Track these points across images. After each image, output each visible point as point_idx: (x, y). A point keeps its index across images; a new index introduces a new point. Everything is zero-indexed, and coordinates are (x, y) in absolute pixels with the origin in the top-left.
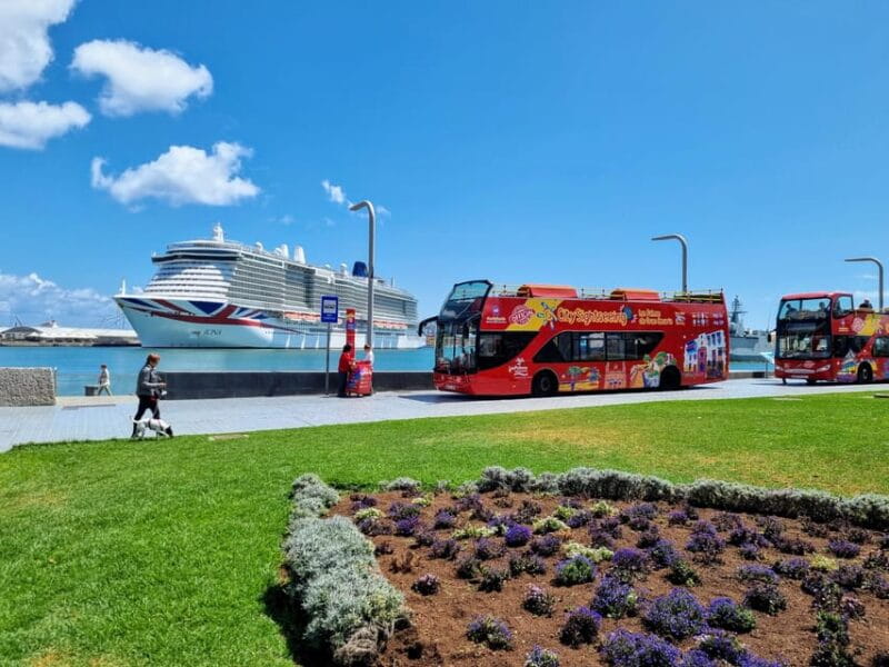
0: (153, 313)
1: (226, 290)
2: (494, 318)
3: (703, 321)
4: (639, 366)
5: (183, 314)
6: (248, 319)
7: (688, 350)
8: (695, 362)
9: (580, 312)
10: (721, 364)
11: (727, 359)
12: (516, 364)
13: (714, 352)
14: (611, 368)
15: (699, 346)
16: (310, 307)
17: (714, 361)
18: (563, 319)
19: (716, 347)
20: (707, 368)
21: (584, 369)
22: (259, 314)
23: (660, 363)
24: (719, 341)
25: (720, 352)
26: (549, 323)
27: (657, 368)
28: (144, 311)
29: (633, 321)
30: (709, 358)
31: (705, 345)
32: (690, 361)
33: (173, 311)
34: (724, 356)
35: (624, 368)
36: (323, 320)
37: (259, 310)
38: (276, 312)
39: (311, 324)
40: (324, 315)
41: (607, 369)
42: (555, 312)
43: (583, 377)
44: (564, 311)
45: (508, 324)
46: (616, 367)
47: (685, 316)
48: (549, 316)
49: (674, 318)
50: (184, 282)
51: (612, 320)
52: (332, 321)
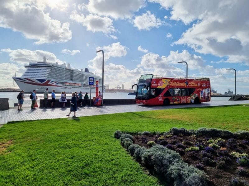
0: (25, 82)
1: (47, 76)
2: (154, 84)
3: (205, 85)
4: (189, 97)
5: (34, 83)
6: (54, 84)
7: (201, 93)
8: (203, 96)
9: (175, 83)
10: (209, 96)
11: (210, 96)
12: (159, 97)
13: (207, 93)
14: (183, 98)
15: (204, 92)
16: (72, 81)
17: (207, 96)
18: (171, 85)
19: (208, 92)
20: (206, 98)
21: (176, 98)
22: (57, 83)
23: (194, 96)
24: (208, 91)
25: (209, 94)
26: (167, 86)
27: (194, 98)
28: (22, 82)
29: (188, 85)
30: (206, 95)
31: (205, 92)
32: (201, 96)
33: (31, 82)
34: (210, 95)
35: (186, 98)
36: (89, 84)
37: (57, 82)
38: (62, 82)
39: (72, 86)
40: (90, 83)
41: (182, 98)
42: (169, 83)
43: (175, 100)
44: (171, 82)
45: (157, 86)
46: (184, 98)
47: (200, 84)
48: (168, 84)
49: (198, 84)
50: (34, 73)
51: (183, 85)
52: (92, 84)
